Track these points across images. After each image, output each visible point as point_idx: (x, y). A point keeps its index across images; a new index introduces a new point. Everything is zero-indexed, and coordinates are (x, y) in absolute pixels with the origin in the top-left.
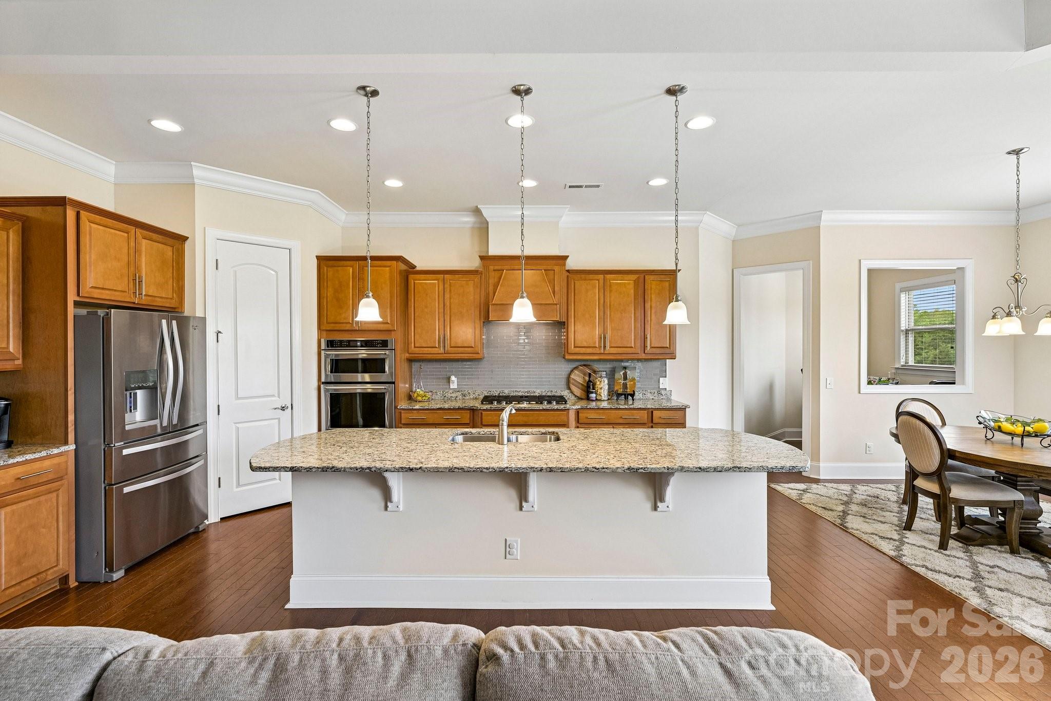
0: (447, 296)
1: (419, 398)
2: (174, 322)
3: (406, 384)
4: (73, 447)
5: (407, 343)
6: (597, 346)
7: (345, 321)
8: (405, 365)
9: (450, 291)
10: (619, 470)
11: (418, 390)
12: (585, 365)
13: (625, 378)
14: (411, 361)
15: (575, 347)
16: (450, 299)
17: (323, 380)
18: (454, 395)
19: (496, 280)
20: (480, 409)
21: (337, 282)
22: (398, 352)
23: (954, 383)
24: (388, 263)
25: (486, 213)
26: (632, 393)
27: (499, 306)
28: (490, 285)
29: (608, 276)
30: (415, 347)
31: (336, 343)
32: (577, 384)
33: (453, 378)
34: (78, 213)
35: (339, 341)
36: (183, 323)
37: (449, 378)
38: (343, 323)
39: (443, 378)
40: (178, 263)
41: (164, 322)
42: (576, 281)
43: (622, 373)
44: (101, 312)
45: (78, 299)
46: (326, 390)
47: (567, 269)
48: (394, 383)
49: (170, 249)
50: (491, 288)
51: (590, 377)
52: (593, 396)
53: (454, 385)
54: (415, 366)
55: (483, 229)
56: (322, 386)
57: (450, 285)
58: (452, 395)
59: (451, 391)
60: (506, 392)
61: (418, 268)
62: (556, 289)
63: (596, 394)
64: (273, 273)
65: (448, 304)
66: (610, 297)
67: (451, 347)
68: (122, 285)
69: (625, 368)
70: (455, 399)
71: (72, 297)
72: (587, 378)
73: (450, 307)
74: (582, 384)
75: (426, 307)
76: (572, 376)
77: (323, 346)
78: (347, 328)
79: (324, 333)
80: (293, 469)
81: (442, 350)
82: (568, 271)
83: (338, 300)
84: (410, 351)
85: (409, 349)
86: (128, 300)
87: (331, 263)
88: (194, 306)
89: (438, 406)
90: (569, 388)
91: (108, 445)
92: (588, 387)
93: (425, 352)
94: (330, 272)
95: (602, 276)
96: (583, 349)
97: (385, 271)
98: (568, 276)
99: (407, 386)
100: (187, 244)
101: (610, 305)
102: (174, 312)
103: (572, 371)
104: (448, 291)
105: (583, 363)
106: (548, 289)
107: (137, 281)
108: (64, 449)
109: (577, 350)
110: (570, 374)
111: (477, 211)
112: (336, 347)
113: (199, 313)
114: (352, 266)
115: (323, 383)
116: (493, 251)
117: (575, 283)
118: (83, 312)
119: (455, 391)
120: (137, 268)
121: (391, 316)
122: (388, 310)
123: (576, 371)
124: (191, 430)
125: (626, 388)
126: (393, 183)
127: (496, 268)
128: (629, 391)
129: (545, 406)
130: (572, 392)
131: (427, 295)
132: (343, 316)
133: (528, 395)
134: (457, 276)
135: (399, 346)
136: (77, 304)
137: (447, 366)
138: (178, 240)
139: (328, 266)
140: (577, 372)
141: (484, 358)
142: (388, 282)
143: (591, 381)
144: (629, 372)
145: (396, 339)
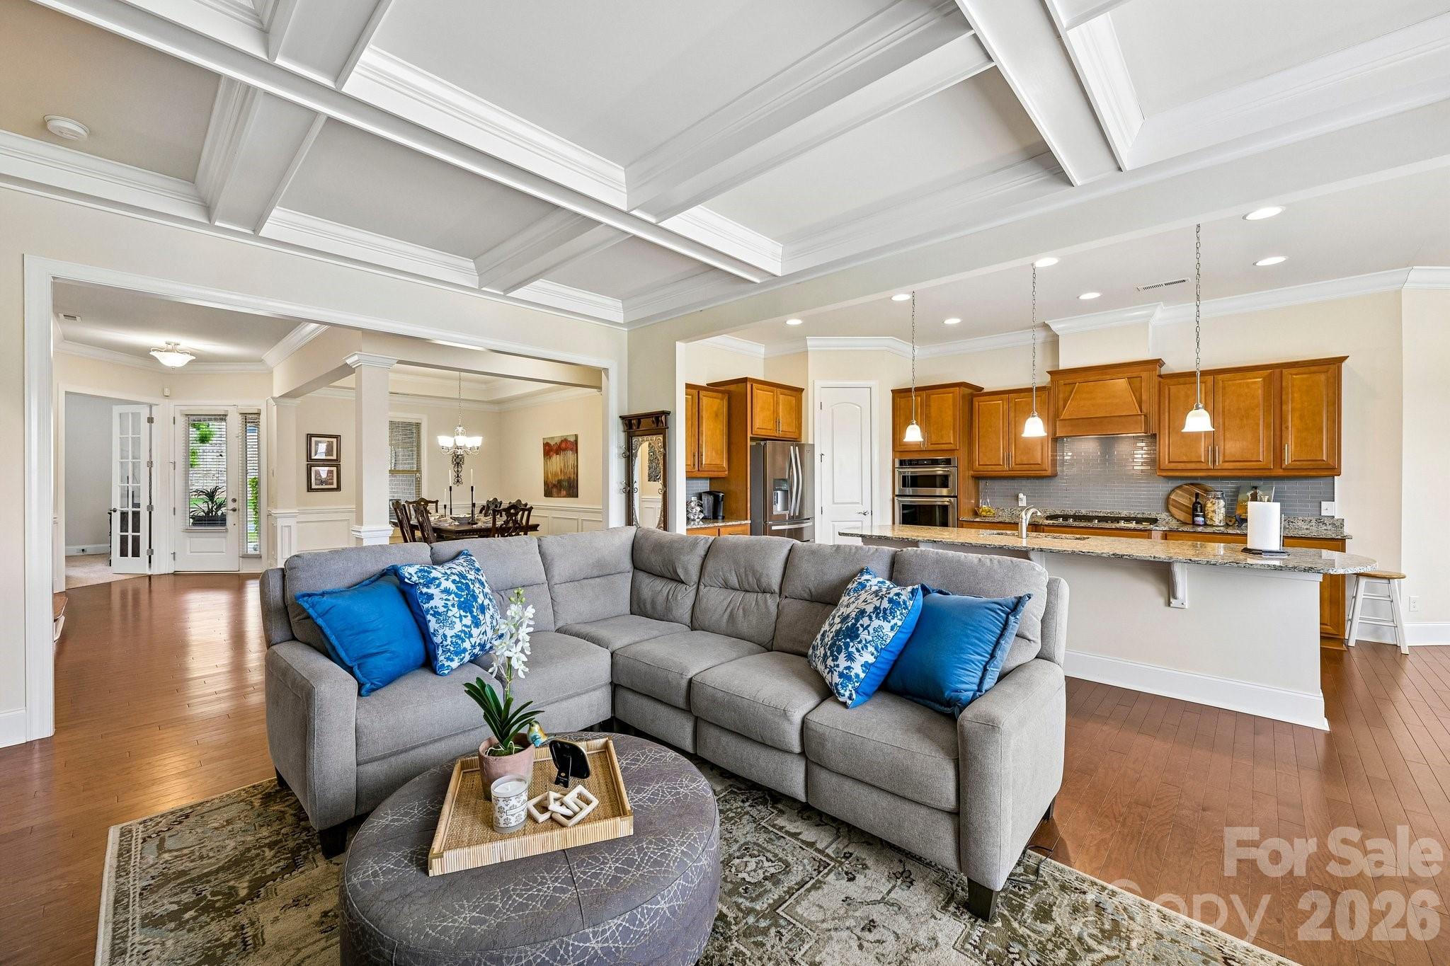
0: (1012, 415)
1: (984, 513)
2: (797, 448)
3: (971, 499)
4: (750, 522)
5: (971, 461)
6: (1203, 460)
8: (971, 483)
9: (1015, 409)
10: (1104, 555)
11: (984, 506)
12: (1192, 484)
14: (977, 478)
15: (1169, 462)
16: (1015, 417)
17: (897, 493)
19: (1067, 394)
20: (1041, 525)
21: (908, 411)
22: (961, 469)
24: (952, 390)
25: (1053, 327)
27: (1067, 421)
28: (1060, 399)
29: (1220, 377)
30: (979, 465)
31: (907, 461)
32: (1179, 506)
33: (1021, 496)
34: (752, 385)
35: (909, 460)
36: (801, 447)
37: (1017, 496)
39: (1010, 496)
40: (798, 408)
41: (792, 447)
42: (1171, 387)
43: (1249, 494)
44: (762, 443)
45: (752, 436)
46: (899, 501)
47: (1161, 374)
48: (956, 497)
49: (794, 398)
50: (1061, 403)
51: (1197, 498)
52: (1200, 520)
53: (1022, 503)
54: (982, 484)
55: (1053, 342)
56: (896, 498)
57: (1015, 404)
59: (1019, 509)
61: (985, 391)
62: (1144, 397)
63: (1204, 516)
64: (858, 408)
65: (1013, 423)
66: (1224, 401)
67: (1016, 464)
68: (770, 426)
69: (1255, 487)
71: (749, 435)
72: (1194, 499)
73: (1015, 425)
74: (1186, 506)
75: (991, 427)
76: (1173, 497)
77: (897, 465)
78: (916, 450)
79: (898, 454)
80: (861, 536)
81: (1006, 467)
83: (901, 425)
84: (975, 468)
85: (974, 467)
86: (773, 435)
87: (902, 395)
88: (807, 438)
90: (1168, 510)
91: (765, 522)
92: (1195, 509)
93: (989, 470)
94: (902, 402)
95: (1211, 377)
96: (1182, 464)
97: (949, 397)
98: (1160, 382)
99: (973, 501)
100: (804, 393)
101: (1223, 411)
102: (796, 441)
103: (1173, 491)
104: (1013, 409)
105: (1189, 482)
106: (1131, 399)
107: (777, 422)
108: (746, 522)
109: (1172, 466)
110: (1170, 494)
111: (1046, 327)
112: (907, 465)
113: (810, 442)
114: (920, 396)
115: (897, 496)
116: (1064, 364)
117: (1169, 389)
118: (754, 443)
120: (778, 414)
121: (954, 436)
122: (952, 432)
123: (1178, 491)
124: (805, 521)
126: (952, 321)
127: (1067, 381)
130: (1172, 516)
131: (991, 415)
134: (1022, 394)
135: (963, 464)
136: (752, 439)
137: (1015, 484)
138: (799, 391)
139: (900, 398)
140: (1180, 492)
141: (1054, 476)
142: (951, 407)
143: (1199, 503)
144: (1260, 493)
145: (960, 457)
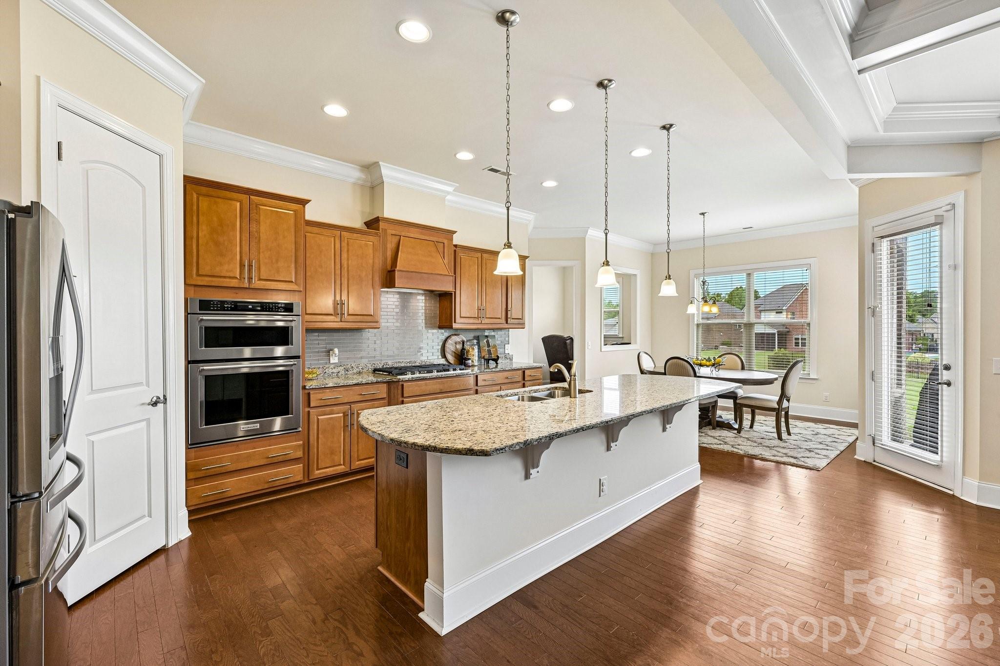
0: (345, 255)
6: (477, 316)
7: (228, 274)
9: (348, 251)
12: (455, 335)
13: (489, 346)
15: (460, 317)
16: (348, 259)
17: (191, 357)
18: (335, 371)
19: (393, 245)
20: (401, 381)
21: (215, 219)
23: (630, 343)
26: (496, 358)
27: (404, 273)
28: (388, 250)
29: (485, 255)
31: (214, 304)
32: (452, 353)
33: (334, 351)
35: (219, 301)
37: (329, 352)
38: (225, 277)
39: (322, 352)
43: (485, 341)
47: (454, 244)
48: (300, 357)
50: (389, 253)
51: (463, 345)
52: (469, 362)
53: (334, 360)
56: (190, 366)
57: (348, 244)
58: (334, 370)
59: (332, 366)
60: (390, 364)
63: (471, 360)
64: (139, 187)
65: (345, 266)
66: (486, 273)
67: (349, 315)
69: (487, 337)
70: (337, 375)
72: (459, 347)
73: (348, 268)
74: (456, 352)
75: (321, 266)
76: (446, 345)
77: (193, 309)
78: (232, 285)
79: (195, 290)
81: (339, 318)
82: (456, 246)
83: (217, 244)
89: (355, 382)
90: (445, 357)
92: (462, 354)
95: (479, 255)
96: (467, 319)
98: (455, 251)
101: (486, 281)
103: (446, 340)
104: (346, 249)
105: (453, 333)
106: (442, 260)
109: (463, 320)
112: (214, 310)
114: (240, 201)
115: (191, 362)
116: (392, 214)
117: (460, 257)
119: (336, 365)
121: (296, 274)
122: (293, 265)
123: (449, 340)
125: (491, 354)
127: (393, 232)
128: (493, 356)
129: (435, 374)
130: (447, 360)
131: (321, 252)
132: (226, 267)
133: (410, 365)
134: (355, 235)
137: (331, 337)
140: (450, 342)
142: (292, 230)
143: (465, 349)
144: (490, 340)
